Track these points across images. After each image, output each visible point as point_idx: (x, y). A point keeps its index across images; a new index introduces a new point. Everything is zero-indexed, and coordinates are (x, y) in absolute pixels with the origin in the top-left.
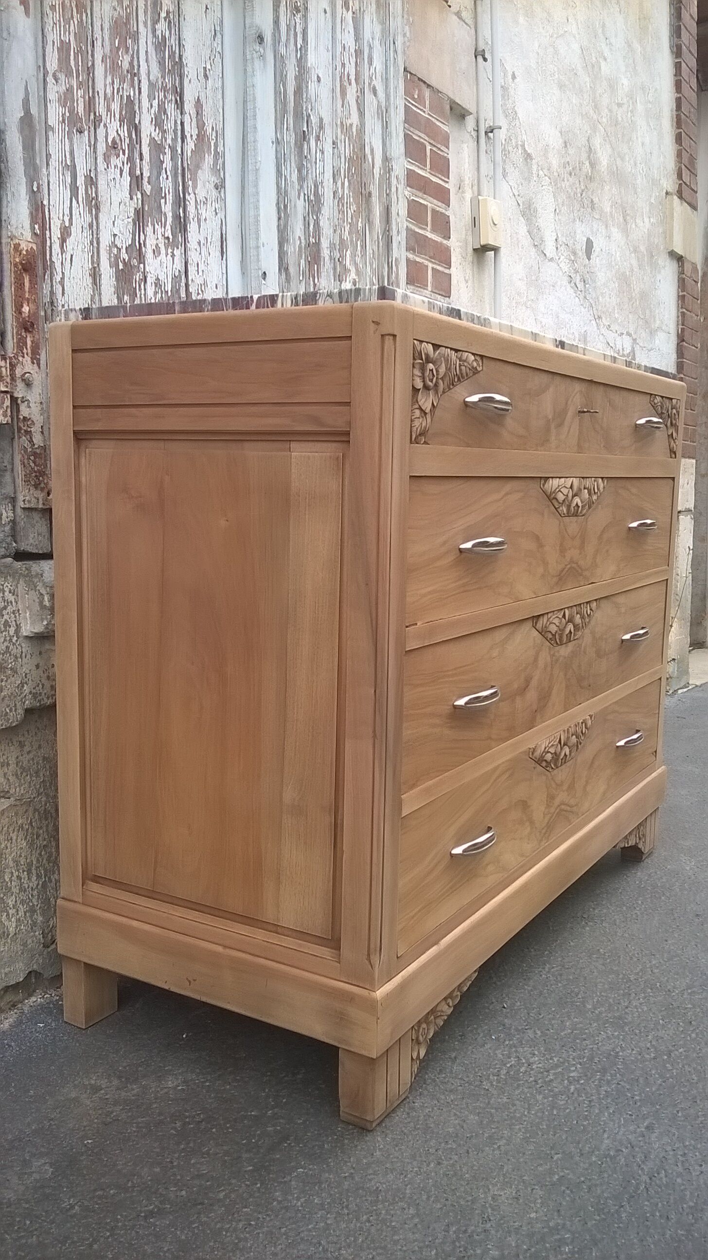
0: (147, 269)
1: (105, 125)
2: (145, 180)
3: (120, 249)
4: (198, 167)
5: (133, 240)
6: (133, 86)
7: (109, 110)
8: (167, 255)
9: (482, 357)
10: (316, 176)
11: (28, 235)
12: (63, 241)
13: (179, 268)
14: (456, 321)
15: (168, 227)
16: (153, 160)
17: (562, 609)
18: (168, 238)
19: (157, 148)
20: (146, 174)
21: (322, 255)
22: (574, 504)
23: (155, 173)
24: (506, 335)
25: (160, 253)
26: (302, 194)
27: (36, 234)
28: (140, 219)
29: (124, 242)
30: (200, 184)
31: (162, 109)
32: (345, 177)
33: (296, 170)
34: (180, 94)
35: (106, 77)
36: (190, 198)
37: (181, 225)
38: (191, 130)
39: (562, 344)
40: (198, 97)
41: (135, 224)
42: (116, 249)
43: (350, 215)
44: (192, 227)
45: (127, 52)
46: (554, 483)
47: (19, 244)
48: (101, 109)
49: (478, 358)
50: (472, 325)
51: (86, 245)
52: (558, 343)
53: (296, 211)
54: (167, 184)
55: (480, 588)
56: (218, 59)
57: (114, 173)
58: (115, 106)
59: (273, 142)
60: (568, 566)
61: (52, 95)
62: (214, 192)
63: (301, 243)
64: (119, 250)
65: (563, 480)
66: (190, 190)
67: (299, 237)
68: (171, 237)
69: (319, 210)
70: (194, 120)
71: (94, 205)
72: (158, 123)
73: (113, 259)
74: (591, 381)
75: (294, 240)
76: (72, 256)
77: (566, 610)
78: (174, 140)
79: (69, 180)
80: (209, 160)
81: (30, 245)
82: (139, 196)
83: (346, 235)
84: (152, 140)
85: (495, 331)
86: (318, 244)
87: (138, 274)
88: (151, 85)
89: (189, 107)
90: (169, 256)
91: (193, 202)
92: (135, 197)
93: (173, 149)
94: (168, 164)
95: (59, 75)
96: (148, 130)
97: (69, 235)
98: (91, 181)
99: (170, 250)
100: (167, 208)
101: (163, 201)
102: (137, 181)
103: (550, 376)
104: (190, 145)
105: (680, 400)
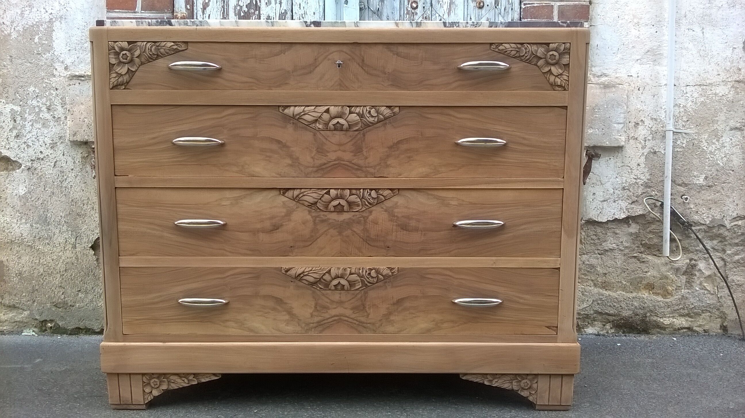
0: (261, 13)
3: (242, 7)
9: (185, 42)
11: (184, 10)
12: (204, 9)
13: (285, 8)
17: (325, 189)
22: (333, 122)
24: (229, 27)
25: (271, 3)
27: (188, 9)
29: (245, 3)
39: (317, 24)
42: (239, 7)
46: (294, 110)
47: (177, 15)
51: (219, 8)
52: (309, 23)
55: (201, 165)
60: (334, 163)
65: (312, 107)
73: (237, 12)
76: (209, 15)
77: (332, 190)
81: (183, 14)
87: (254, 16)
90: (278, 4)
97: (208, 6)
103: (286, 45)
105: (570, 43)
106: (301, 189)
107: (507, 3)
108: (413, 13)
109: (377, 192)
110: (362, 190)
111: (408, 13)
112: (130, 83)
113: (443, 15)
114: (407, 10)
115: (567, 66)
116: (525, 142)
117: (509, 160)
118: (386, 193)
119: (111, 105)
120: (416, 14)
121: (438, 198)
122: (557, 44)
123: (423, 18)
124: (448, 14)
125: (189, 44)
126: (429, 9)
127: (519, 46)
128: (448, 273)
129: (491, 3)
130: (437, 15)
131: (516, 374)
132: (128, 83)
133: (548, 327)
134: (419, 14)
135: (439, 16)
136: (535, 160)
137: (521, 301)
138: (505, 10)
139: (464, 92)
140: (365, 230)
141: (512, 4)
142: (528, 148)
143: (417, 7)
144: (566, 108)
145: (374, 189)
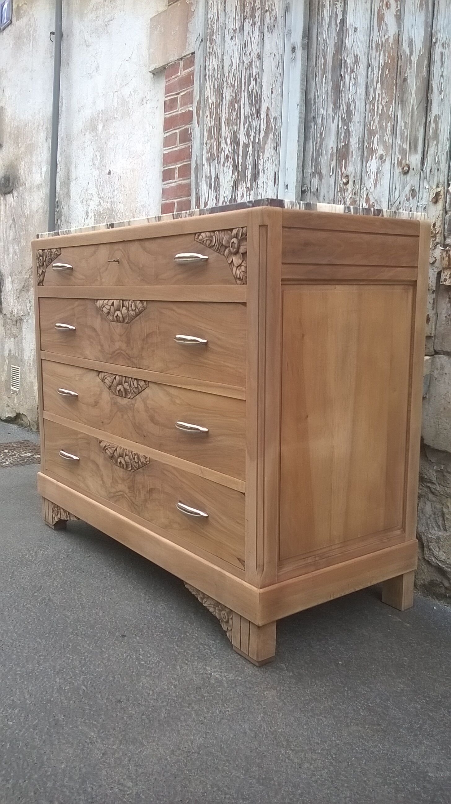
1: (224, 151)
2: (240, 165)
4: (266, 143)
5: (232, 195)
6: (237, 124)
7: (226, 143)
8: (247, 195)
9: (60, 248)
10: (349, 99)
14: (58, 236)
15: (249, 182)
16: (244, 153)
17: (114, 374)
18: (248, 188)
19: (246, 146)
20: (240, 162)
21: (351, 150)
22: (116, 315)
23: (244, 159)
24: (79, 234)
26: (336, 118)
28: (236, 185)
30: (266, 151)
31: (250, 126)
32: (377, 82)
33: (332, 106)
34: (258, 112)
35: (225, 129)
36: (261, 162)
37: (255, 177)
38: (263, 126)
39: (112, 226)
40: (268, 107)
41: (233, 187)
43: (380, 107)
44: (261, 176)
45: (235, 111)
46: (100, 303)
48: (223, 144)
49: (58, 249)
50: (64, 236)
52: (109, 226)
53: (330, 132)
54: (249, 161)
55: (68, 347)
56: (280, 77)
57: (226, 169)
58: (228, 140)
59: (298, 105)
60: (118, 351)
61: (205, 151)
62: (273, 151)
63: (333, 151)
64: (226, 203)
65: (107, 301)
66: (261, 158)
67: (332, 148)
68: (249, 186)
69: (350, 120)
70: (265, 121)
71: (217, 189)
72: (247, 134)
74: (124, 241)
75: (327, 151)
77: (117, 377)
78: (255, 137)
79: (209, 182)
80: (271, 136)
82: (236, 174)
83: (375, 125)
84: (244, 144)
85: (73, 234)
86: (347, 146)
88: (245, 118)
89: (263, 115)
90: (248, 196)
91: (262, 164)
92: (234, 176)
93: (254, 142)
94: (251, 150)
95: (208, 142)
96: (243, 139)
98: (217, 178)
99: (248, 193)
100: (249, 173)
101: (247, 171)
102: (235, 167)
103: (96, 246)
104: (263, 134)
105: (247, 227)
106: (104, 372)
107: (433, 163)
108: (345, 189)
109: (138, 382)
110: (130, 379)
111: (340, 191)
112: (44, 281)
113: (370, 188)
114: (340, 186)
115: (244, 254)
116: (219, 342)
117: (209, 362)
118: (142, 383)
119: (39, 298)
120: (347, 189)
121: (168, 394)
122: (237, 229)
123: (352, 194)
124: (375, 186)
125: (62, 249)
126: (358, 182)
127: (212, 234)
128: (175, 472)
129: (417, 166)
130: (365, 188)
131: (218, 602)
132: (43, 281)
133: (239, 559)
134: (350, 190)
135: (367, 189)
136: (227, 364)
137: (220, 521)
138: (431, 171)
139: (179, 286)
140: (133, 416)
141: (438, 162)
142: (222, 350)
143: (348, 182)
144: (244, 304)
145: (137, 379)
